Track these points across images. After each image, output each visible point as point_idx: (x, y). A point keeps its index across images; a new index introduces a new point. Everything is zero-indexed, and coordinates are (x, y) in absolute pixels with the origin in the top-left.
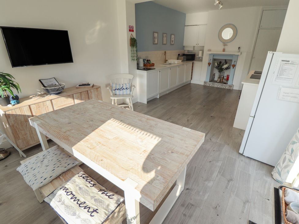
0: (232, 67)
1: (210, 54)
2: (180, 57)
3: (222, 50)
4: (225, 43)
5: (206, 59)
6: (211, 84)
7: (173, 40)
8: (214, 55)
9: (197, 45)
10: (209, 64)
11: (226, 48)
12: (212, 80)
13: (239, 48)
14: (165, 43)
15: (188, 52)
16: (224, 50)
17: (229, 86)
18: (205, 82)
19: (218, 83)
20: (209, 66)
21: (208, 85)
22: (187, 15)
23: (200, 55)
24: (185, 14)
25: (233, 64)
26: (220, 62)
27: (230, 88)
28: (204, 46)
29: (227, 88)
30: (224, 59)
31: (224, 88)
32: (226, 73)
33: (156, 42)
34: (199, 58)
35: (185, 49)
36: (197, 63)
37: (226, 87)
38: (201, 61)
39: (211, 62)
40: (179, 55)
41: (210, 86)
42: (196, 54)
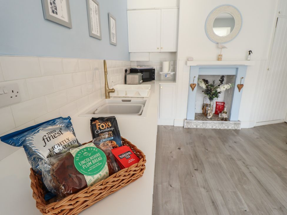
0: (236, 89)
1: (191, 66)
2: (130, 77)
3: (216, 56)
5: (185, 77)
6: (201, 124)
8: (201, 68)
9: (157, 50)
10: (192, 86)
13: (250, 52)
16: (219, 58)
17: (235, 124)
18: (186, 122)
20: (193, 89)
21: (195, 127)
25: (238, 82)
27: (236, 128)
29: (230, 128)
30: (219, 76)
31: (226, 128)
34: (166, 76)
35: (131, 59)
37: (228, 127)
38: (174, 79)
39: (196, 82)
40: (126, 71)
41: (199, 127)
42: (156, 68)
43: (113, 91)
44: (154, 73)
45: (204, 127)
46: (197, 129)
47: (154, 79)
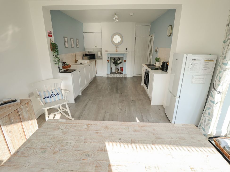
0: (124, 62)
1: (107, 54)
2: (84, 57)
3: (115, 50)
4: (117, 45)
5: (105, 57)
6: (112, 75)
7: (78, 44)
8: (110, 54)
9: (96, 47)
10: (108, 61)
11: (118, 49)
12: (111, 73)
13: (126, 49)
14: (73, 46)
15: (89, 53)
16: (117, 51)
17: (125, 75)
18: (107, 75)
19: (117, 74)
20: (108, 62)
21: (110, 76)
22: (84, 24)
23: (99, 55)
24: (82, 23)
25: (124, 60)
26: (115, 59)
27: (125, 76)
28: (102, 48)
29: (123, 77)
30: (118, 57)
31: (122, 76)
32: (120, 66)
33: (67, 46)
34: (99, 57)
35: (86, 51)
36: (98, 61)
38: (102, 59)
39: (109, 59)
40: (83, 55)
41: (112, 76)
42: (96, 54)
43: (77, 61)
44: (95, 56)
45: (114, 76)
46: (111, 77)
47: (95, 58)
